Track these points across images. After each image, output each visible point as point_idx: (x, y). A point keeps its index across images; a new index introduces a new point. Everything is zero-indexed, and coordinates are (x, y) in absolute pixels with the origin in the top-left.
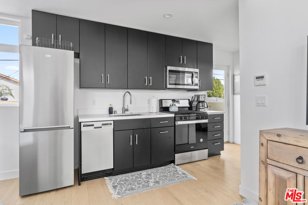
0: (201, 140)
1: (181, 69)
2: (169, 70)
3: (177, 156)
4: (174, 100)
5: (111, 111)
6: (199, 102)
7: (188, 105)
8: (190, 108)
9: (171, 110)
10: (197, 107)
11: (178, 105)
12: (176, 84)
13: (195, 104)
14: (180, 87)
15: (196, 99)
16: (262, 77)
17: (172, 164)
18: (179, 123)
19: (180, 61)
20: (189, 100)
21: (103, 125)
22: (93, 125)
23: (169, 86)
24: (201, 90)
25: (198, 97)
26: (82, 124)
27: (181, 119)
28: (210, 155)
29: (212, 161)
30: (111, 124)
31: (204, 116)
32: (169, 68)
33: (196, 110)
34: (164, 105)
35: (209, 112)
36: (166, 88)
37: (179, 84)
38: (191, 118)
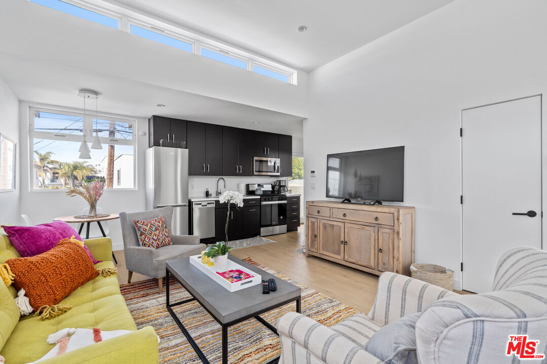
0: (282, 217)
1: (264, 159)
2: (255, 160)
3: (262, 229)
4: (259, 185)
5: (207, 194)
6: (281, 186)
7: (271, 189)
8: (273, 191)
9: (256, 193)
10: (279, 191)
11: (262, 189)
12: (259, 172)
13: (277, 188)
14: (264, 174)
15: (278, 184)
16: (314, 172)
17: (258, 236)
18: (264, 203)
19: (264, 152)
20: (272, 185)
21: (208, 204)
22: (201, 204)
23: (255, 173)
24: (282, 176)
25: (280, 182)
26: (194, 203)
27: (265, 200)
28: (289, 230)
29: (290, 234)
30: (213, 204)
31: (284, 198)
32: (255, 158)
33: (278, 193)
34: (251, 189)
35: (288, 195)
36: (253, 175)
37: (263, 172)
38: (274, 199)
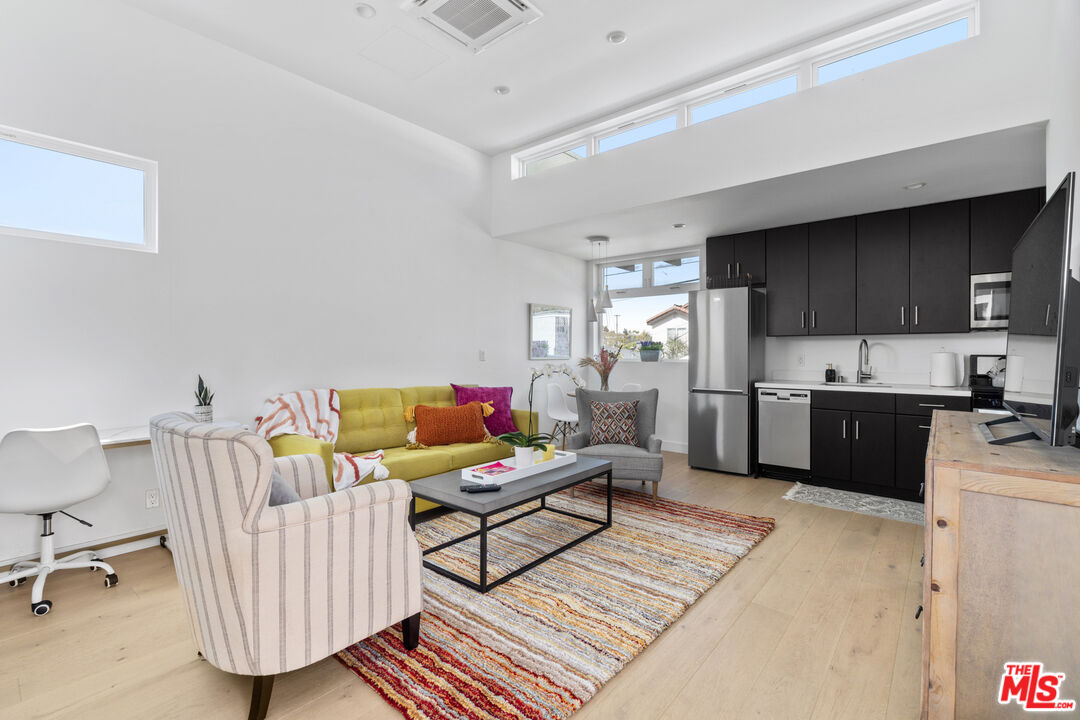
2: (976, 285)
9: (994, 382)
21: (792, 395)
22: (775, 394)
23: (976, 324)
26: (759, 390)
30: (806, 396)
32: (975, 279)
34: (982, 370)
36: (968, 330)
